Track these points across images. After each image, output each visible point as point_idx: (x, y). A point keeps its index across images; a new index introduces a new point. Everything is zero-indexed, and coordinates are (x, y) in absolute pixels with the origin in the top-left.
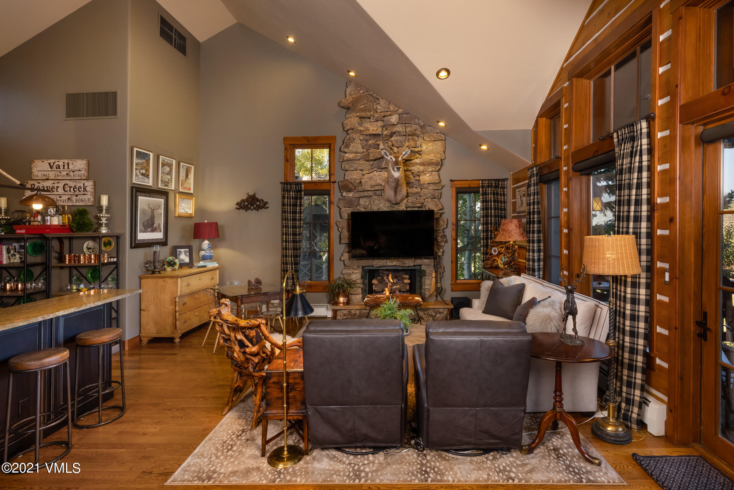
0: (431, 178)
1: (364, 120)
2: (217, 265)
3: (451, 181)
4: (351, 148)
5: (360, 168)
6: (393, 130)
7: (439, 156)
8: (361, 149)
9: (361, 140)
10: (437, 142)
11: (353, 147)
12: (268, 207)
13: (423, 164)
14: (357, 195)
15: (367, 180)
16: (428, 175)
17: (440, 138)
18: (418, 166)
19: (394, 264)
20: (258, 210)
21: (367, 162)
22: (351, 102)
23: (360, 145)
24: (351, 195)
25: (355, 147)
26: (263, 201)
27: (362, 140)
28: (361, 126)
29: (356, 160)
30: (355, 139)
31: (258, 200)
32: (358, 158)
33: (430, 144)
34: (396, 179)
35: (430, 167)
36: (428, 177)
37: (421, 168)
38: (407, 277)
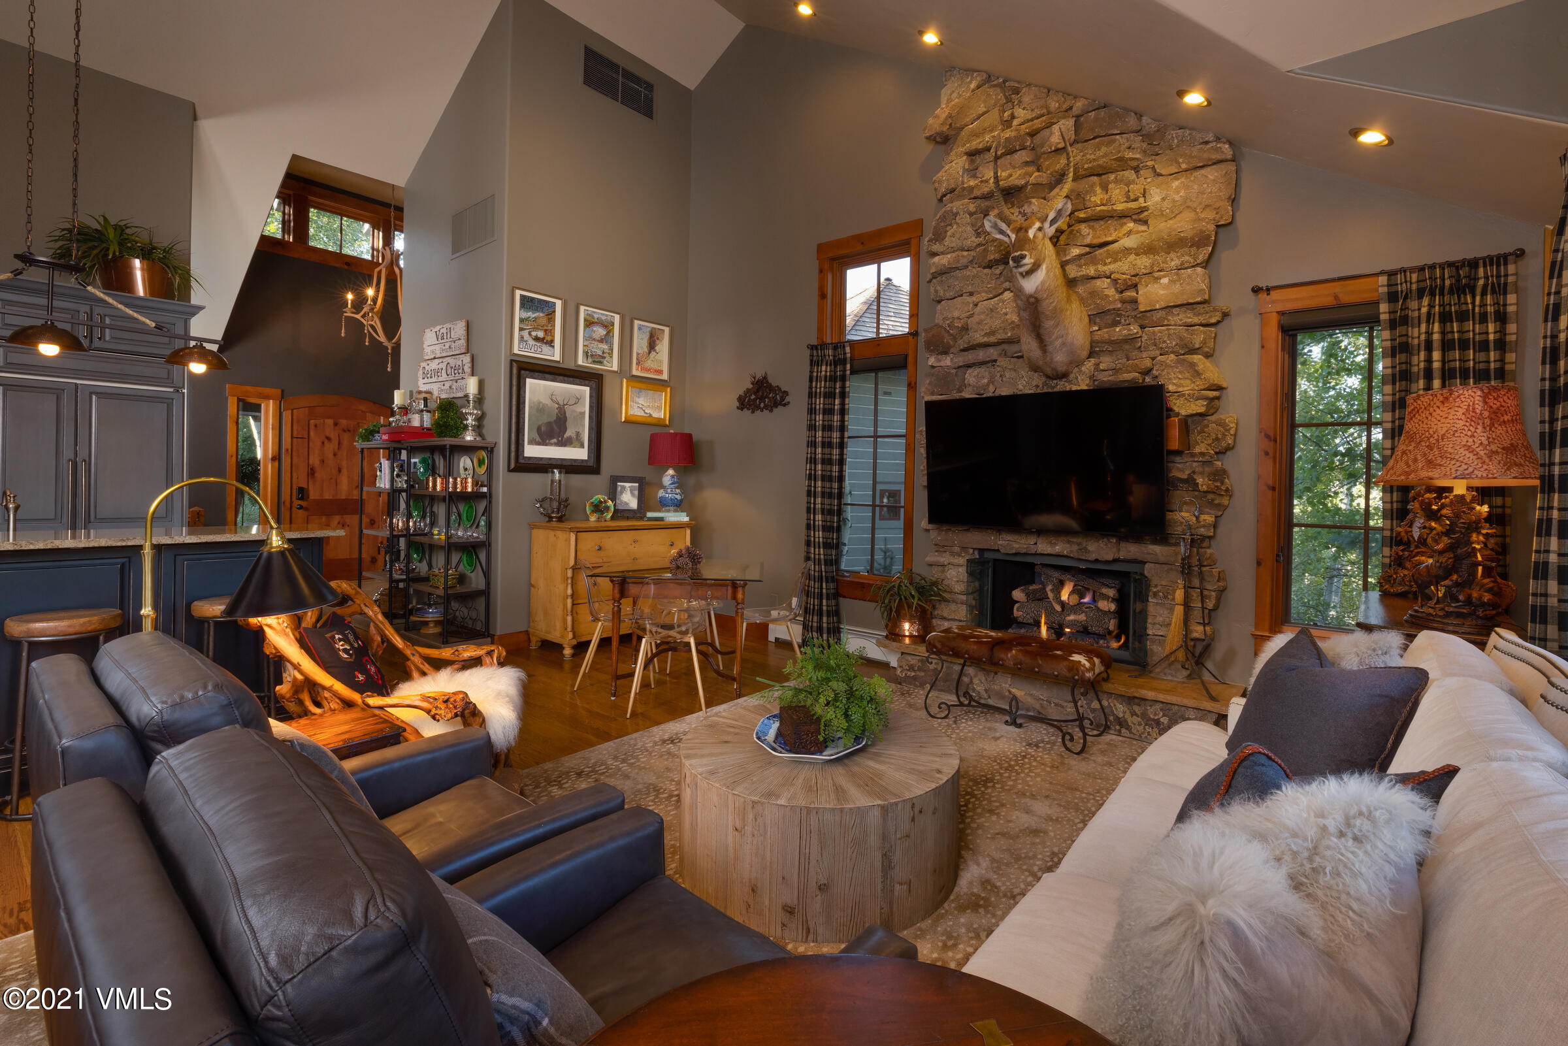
0: (1177, 288)
1: (978, 159)
2: (686, 519)
3: (1256, 290)
4: (947, 242)
5: (970, 289)
6: (1058, 167)
7: (1210, 215)
8: (973, 238)
9: (971, 214)
10: (1203, 171)
11: (953, 235)
12: (789, 403)
13: (1148, 249)
14: (960, 360)
15: (982, 317)
16: (1165, 281)
17: (1219, 156)
18: (1132, 257)
19: (1058, 549)
20: (771, 411)
21: (987, 271)
22: (946, 119)
23: (969, 229)
24: (947, 361)
25: (958, 236)
26: (780, 389)
27: (975, 213)
28: (974, 177)
29: (957, 268)
30: (957, 214)
31: (771, 388)
32: (964, 261)
33: (1176, 183)
34: (1031, 296)
35: (1172, 255)
36: (1165, 287)
37: (1144, 262)
38: (1111, 592)
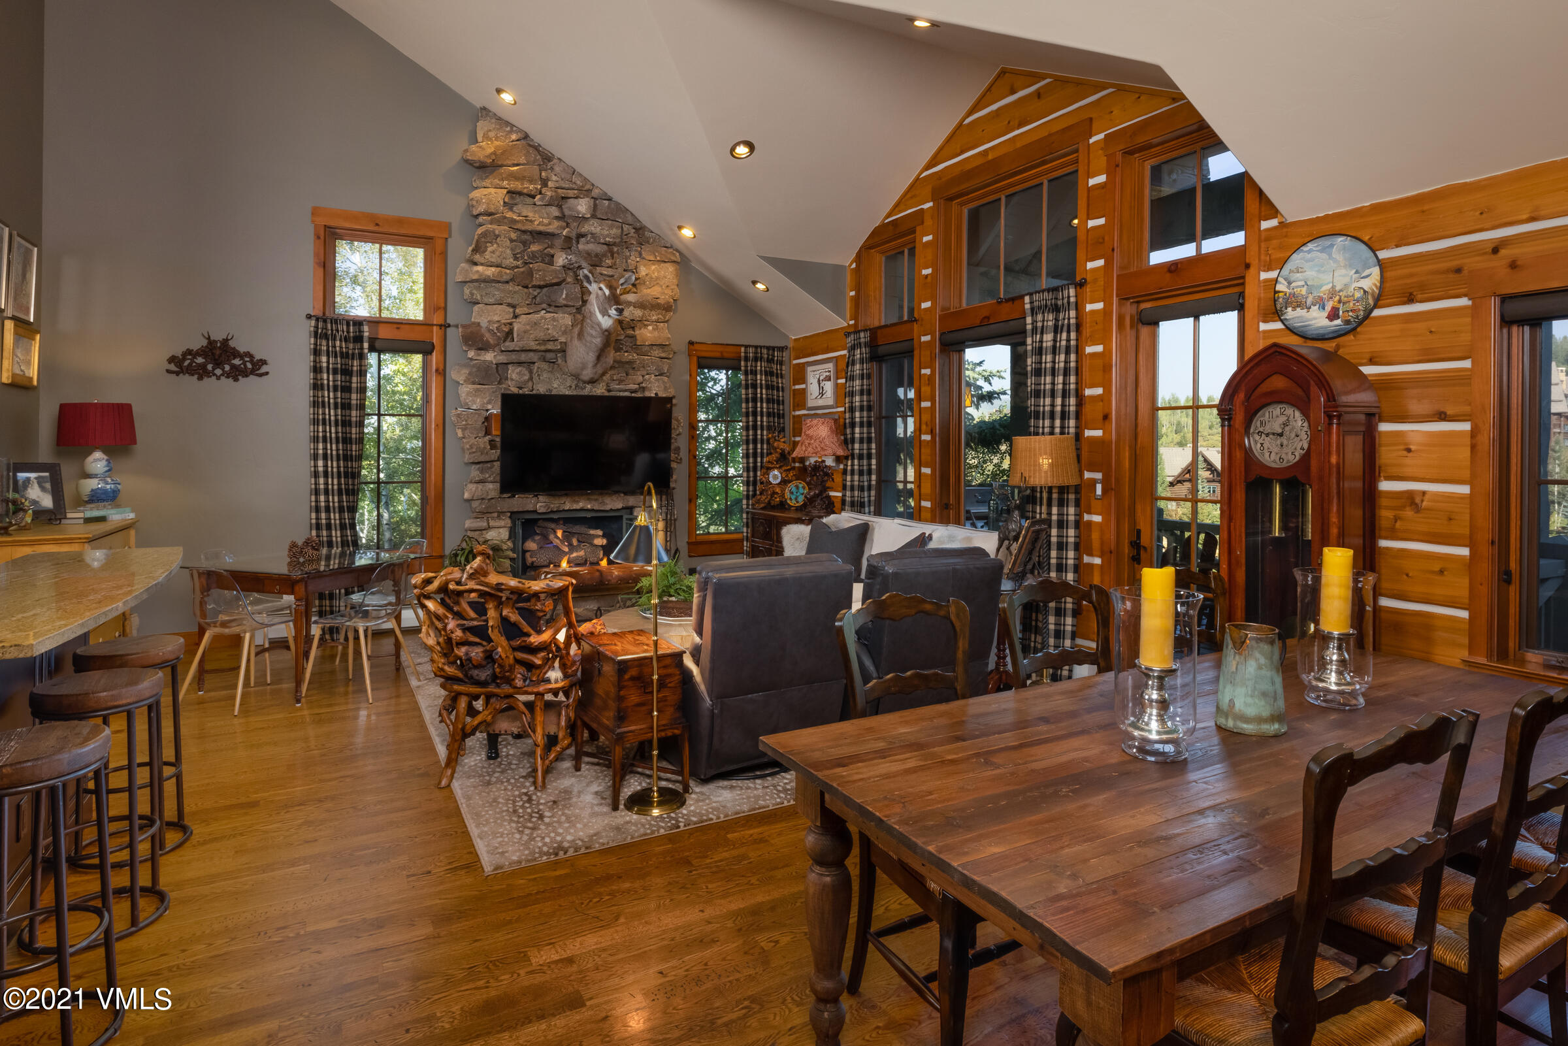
0: (656, 334)
1: (518, 199)
2: (132, 516)
3: (691, 343)
4: (487, 255)
5: (509, 301)
6: (583, 230)
7: (668, 292)
8: (512, 260)
9: (512, 241)
10: (666, 265)
11: (493, 252)
12: (267, 373)
13: (641, 305)
14: (502, 358)
15: (528, 327)
16: (650, 328)
17: (673, 258)
18: (632, 308)
19: (580, 505)
20: (236, 380)
21: (526, 290)
22: (492, 154)
23: (508, 251)
24: (489, 356)
25: (497, 253)
26: (251, 356)
27: (514, 241)
28: (511, 209)
29: (499, 282)
30: (497, 236)
31: (235, 354)
32: (505, 278)
33: (653, 267)
34: (606, 331)
35: (653, 312)
36: (650, 332)
37: (638, 313)
38: (600, 532)
